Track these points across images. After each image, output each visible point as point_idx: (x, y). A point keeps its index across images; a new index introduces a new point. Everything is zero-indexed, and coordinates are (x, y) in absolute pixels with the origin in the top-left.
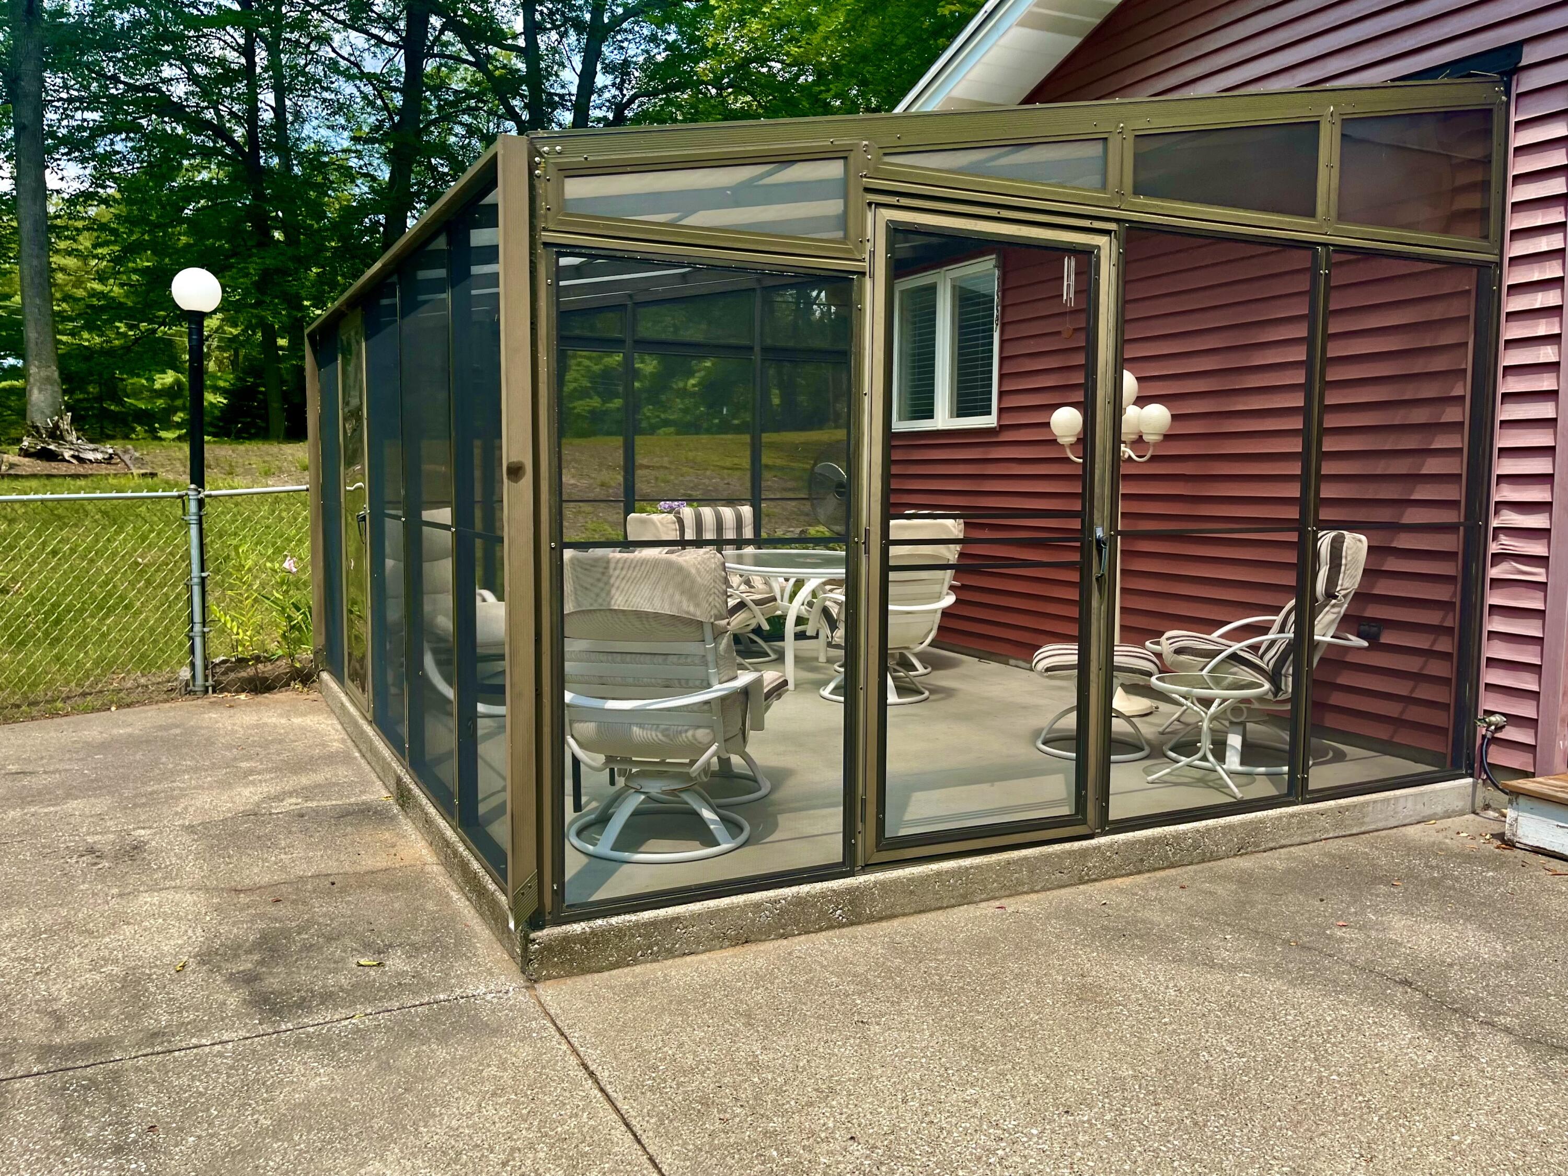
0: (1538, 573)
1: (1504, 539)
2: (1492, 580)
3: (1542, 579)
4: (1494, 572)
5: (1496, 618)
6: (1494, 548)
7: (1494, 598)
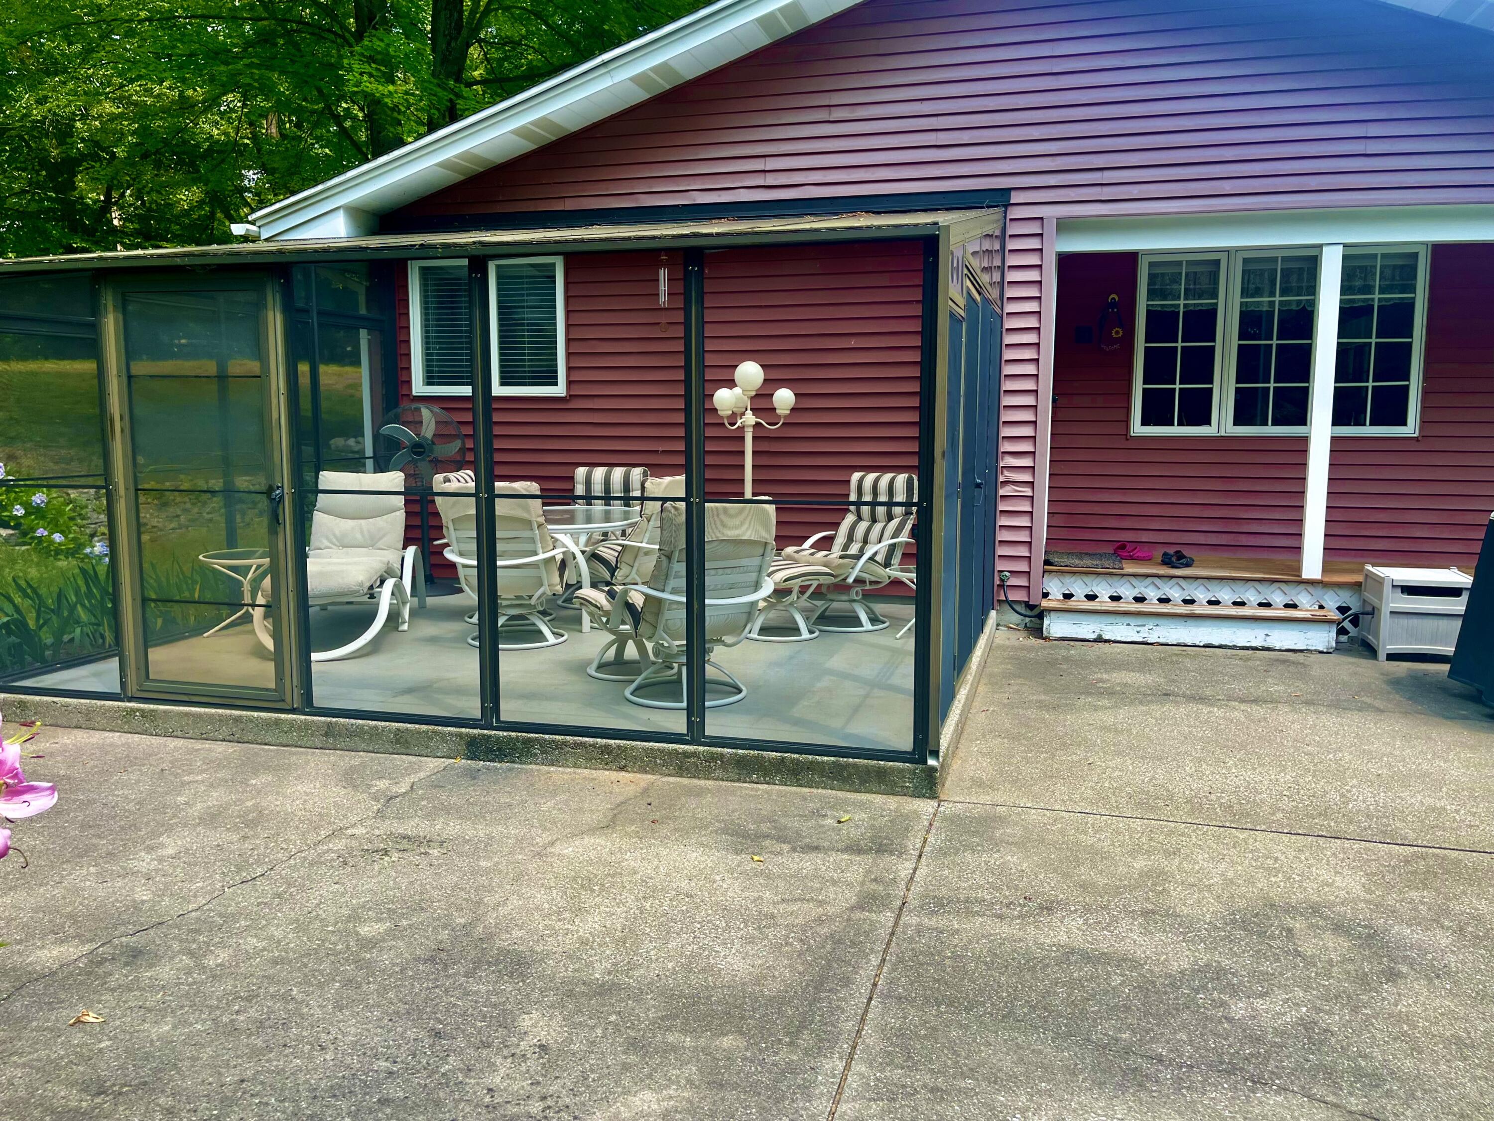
0: (1028, 492)
1: (1006, 473)
2: (1001, 496)
3: (1030, 494)
4: (1002, 492)
5: (1003, 518)
6: (1001, 478)
7: (1001, 507)
